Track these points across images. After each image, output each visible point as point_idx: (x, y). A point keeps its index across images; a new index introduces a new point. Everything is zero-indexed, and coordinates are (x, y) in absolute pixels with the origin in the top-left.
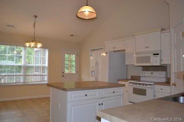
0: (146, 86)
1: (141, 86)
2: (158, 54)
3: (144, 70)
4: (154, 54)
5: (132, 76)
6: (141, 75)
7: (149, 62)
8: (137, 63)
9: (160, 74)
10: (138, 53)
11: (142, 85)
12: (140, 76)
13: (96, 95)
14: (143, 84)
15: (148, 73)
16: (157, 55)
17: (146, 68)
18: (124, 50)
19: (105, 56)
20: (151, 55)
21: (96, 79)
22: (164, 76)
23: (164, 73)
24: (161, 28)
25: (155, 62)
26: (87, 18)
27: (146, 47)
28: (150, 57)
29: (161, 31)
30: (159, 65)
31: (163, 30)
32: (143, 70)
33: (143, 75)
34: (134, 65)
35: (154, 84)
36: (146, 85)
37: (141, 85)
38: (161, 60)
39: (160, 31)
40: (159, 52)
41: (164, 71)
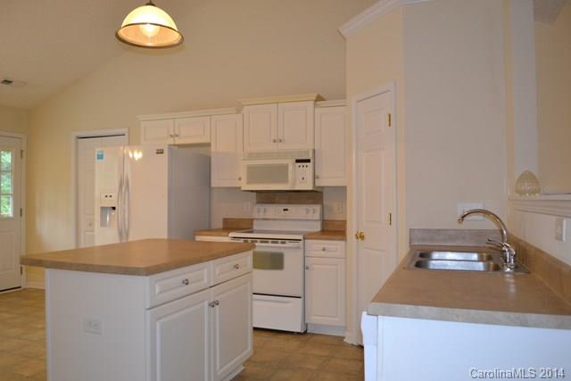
0: (284, 245)
1: (270, 244)
2: (308, 161)
3: (263, 203)
4: (298, 161)
5: (225, 220)
6: (255, 215)
7: (285, 181)
8: (248, 183)
9: (308, 211)
10: (251, 156)
11: (272, 242)
12: (252, 220)
13: (203, 279)
14: (275, 241)
15: (274, 210)
16: (305, 164)
17: (267, 197)
18: (209, 145)
19: (139, 159)
20: (290, 162)
21: (120, 234)
22: (317, 216)
23: (318, 208)
24: (316, 95)
25: (301, 179)
26: (150, 44)
27: (274, 141)
28: (285, 167)
29: (316, 101)
30: (311, 188)
31: (319, 98)
32: (258, 203)
33: (262, 215)
34: (240, 188)
35: (304, 239)
36: (284, 241)
37: (267, 242)
38: (315, 177)
39: (312, 102)
40: (310, 156)
41: (317, 203)
